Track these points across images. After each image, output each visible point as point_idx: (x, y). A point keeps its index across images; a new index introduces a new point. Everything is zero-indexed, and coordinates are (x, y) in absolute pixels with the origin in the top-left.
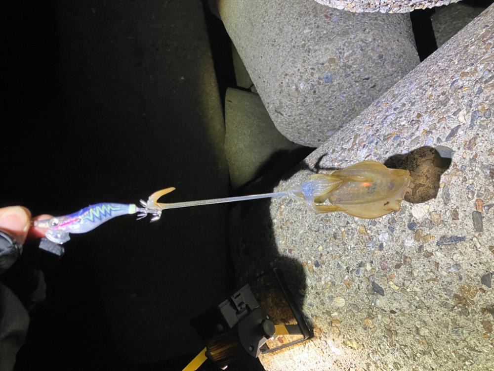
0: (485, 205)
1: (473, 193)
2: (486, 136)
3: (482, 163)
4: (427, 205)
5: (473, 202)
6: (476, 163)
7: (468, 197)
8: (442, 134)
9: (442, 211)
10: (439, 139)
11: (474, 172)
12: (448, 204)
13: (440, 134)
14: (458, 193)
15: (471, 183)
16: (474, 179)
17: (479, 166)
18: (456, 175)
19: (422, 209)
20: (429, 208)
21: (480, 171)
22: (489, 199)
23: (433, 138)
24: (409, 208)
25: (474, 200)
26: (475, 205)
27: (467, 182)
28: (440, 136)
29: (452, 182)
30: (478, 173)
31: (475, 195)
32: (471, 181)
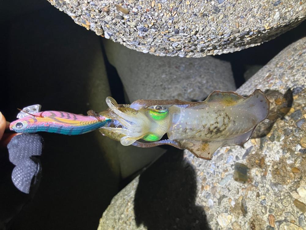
0: (276, 220)
1: (265, 208)
2: (273, 157)
3: (271, 181)
4: (229, 216)
5: (266, 217)
6: (266, 180)
7: (261, 211)
8: (239, 153)
9: (242, 222)
10: (237, 157)
11: (266, 188)
12: (246, 216)
13: (238, 153)
14: (253, 207)
15: (263, 199)
16: (265, 195)
17: (269, 183)
18: (251, 190)
19: (226, 219)
20: (231, 219)
21: (270, 188)
22: (279, 216)
23: (233, 155)
24: (216, 216)
25: (267, 215)
26: (268, 219)
27: (260, 197)
28: (238, 154)
29: (248, 196)
30: (268, 190)
31: (268, 210)
32: (263, 196)
